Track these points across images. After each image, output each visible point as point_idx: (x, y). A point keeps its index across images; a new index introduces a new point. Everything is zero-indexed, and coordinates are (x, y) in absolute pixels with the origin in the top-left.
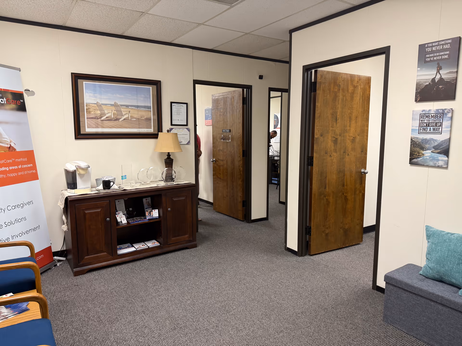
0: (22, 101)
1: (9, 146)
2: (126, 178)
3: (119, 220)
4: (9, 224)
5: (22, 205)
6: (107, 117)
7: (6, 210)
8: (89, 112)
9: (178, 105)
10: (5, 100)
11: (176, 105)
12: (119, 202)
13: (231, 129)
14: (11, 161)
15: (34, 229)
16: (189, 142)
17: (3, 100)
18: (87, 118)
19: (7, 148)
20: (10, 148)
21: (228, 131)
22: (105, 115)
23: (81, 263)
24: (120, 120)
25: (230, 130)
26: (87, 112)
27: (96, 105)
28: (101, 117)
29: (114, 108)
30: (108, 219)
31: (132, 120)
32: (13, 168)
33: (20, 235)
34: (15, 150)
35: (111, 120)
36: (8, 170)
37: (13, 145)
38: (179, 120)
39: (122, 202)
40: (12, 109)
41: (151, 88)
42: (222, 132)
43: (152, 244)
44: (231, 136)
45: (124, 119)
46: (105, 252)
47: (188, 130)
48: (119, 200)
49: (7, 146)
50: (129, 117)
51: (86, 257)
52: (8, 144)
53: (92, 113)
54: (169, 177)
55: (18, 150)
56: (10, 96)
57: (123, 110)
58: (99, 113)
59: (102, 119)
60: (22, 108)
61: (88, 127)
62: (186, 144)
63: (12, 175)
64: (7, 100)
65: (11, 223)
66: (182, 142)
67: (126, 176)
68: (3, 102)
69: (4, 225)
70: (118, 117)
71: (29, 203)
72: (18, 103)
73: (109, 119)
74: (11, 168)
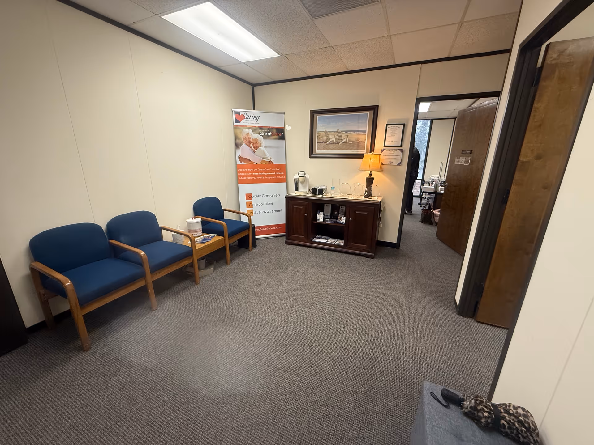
0: (283, 133)
1: (269, 161)
2: (334, 189)
3: (318, 218)
4: (262, 204)
5: (272, 196)
6: (331, 142)
7: (261, 197)
8: (319, 138)
9: (394, 127)
10: (271, 133)
11: (392, 127)
12: (327, 205)
13: (473, 150)
14: (269, 170)
15: (278, 211)
16: (401, 163)
17: (269, 133)
18: (318, 143)
19: (268, 162)
20: (270, 162)
21: (468, 152)
22: (330, 140)
23: (289, 238)
24: (340, 144)
25: (471, 151)
26: (318, 138)
27: (324, 133)
28: (326, 142)
29: (336, 134)
30: (306, 214)
31: (349, 143)
32: (270, 173)
33: (268, 212)
34: (273, 163)
35: (333, 144)
36: (266, 174)
37: (272, 160)
38: (393, 141)
39: (330, 206)
40: (275, 139)
41: (368, 113)
42: (461, 154)
43: (339, 242)
44: (471, 159)
45: (343, 143)
46: (303, 236)
47: (402, 151)
48: (327, 204)
49: (268, 160)
50: (347, 140)
51: (292, 235)
52: (269, 160)
53: (321, 139)
54: (369, 194)
55: (274, 164)
56: (275, 131)
57: (343, 135)
58: (325, 139)
59: (327, 143)
60: (282, 138)
61: (318, 150)
62: (397, 165)
63: (268, 178)
64: (272, 134)
65: (263, 204)
66: (392, 163)
67: (334, 187)
68: (270, 135)
69: (259, 204)
70: (339, 141)
71: (277, 195)
72: (279, 135)
73: (332, 143)
74: (268, 174)
